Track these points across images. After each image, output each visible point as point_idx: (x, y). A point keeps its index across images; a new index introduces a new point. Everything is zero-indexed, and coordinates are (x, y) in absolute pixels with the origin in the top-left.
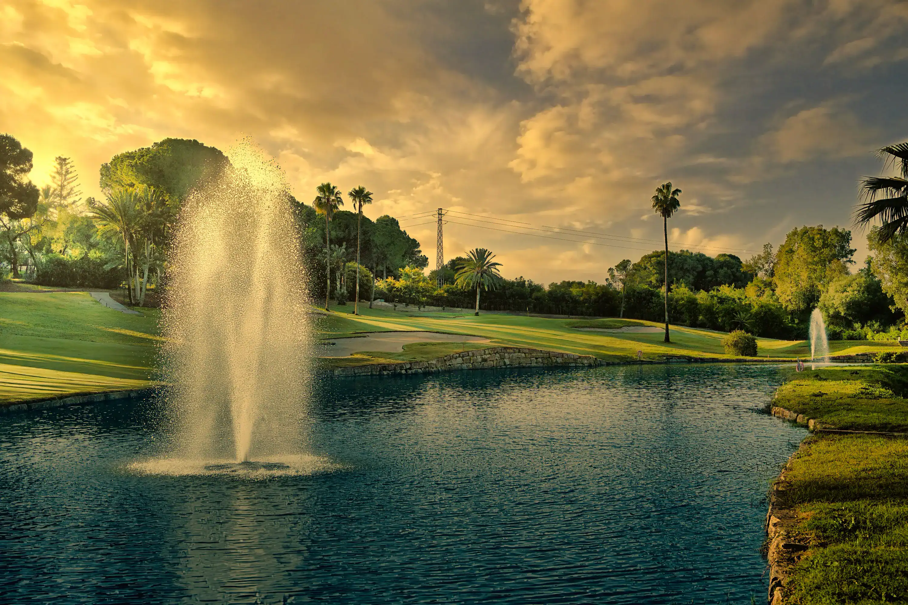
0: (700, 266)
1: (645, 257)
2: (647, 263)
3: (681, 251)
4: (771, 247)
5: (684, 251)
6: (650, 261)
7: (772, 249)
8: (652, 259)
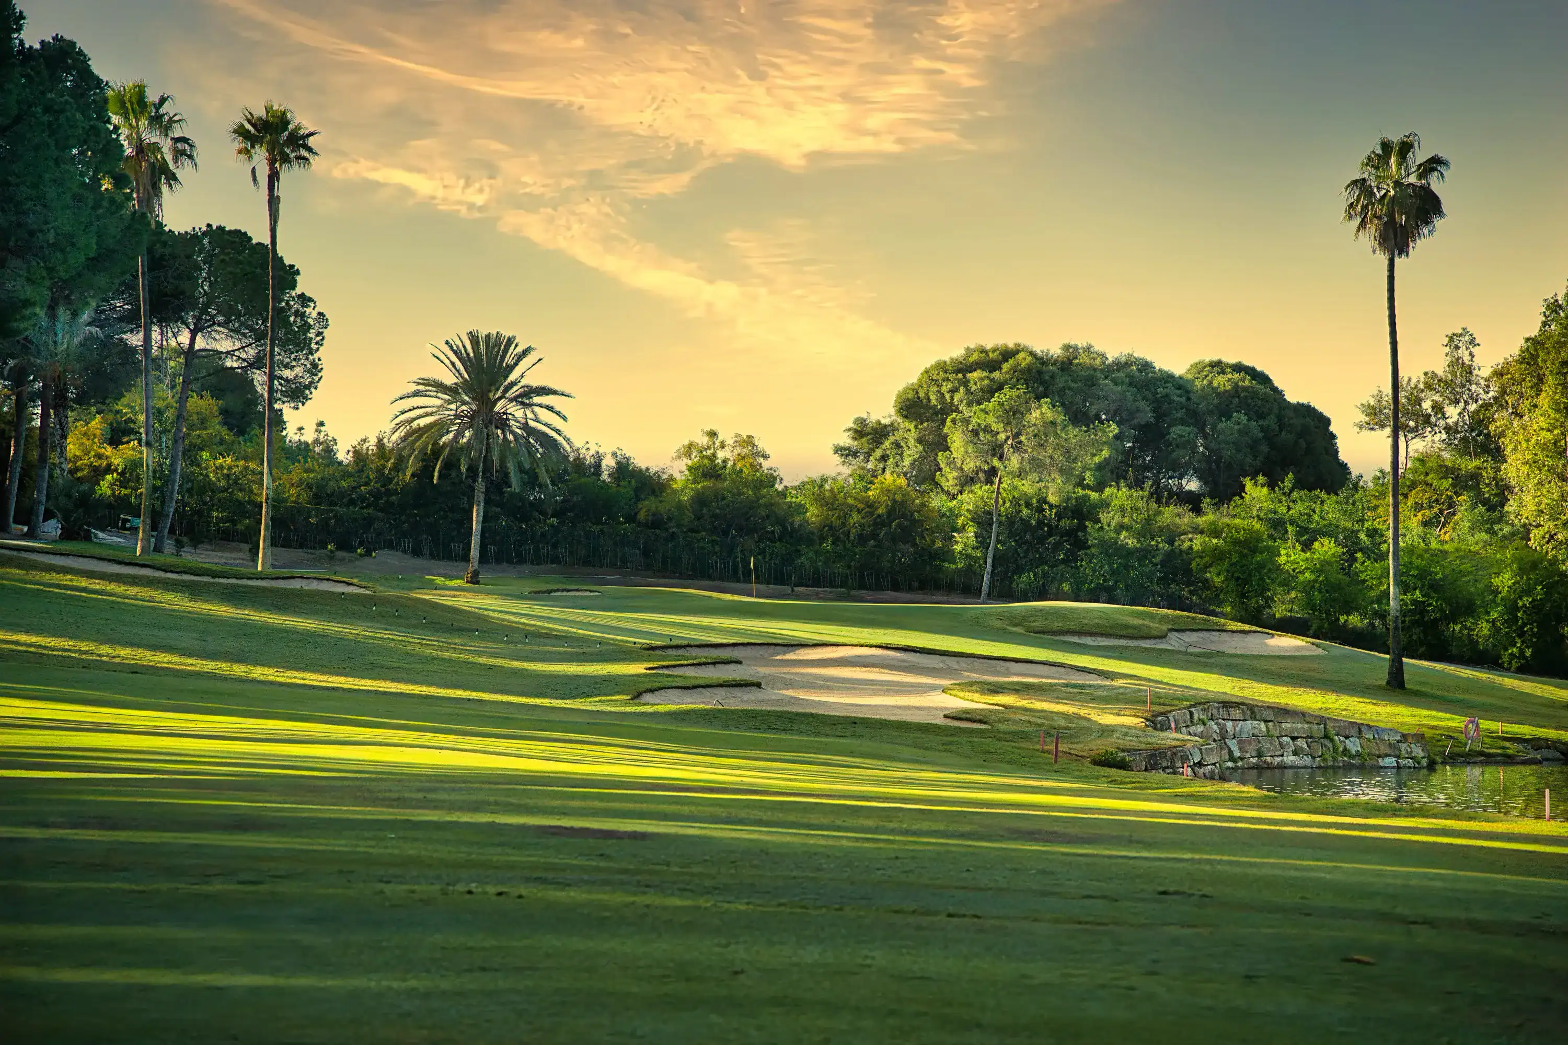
0: (1142, 404)
1: (942, 367)
2: (953, 391)
3: (1067, 347)
4: (1472, 342)
5: (1076, 348)
6: (965, 383)
7: (1475, 350)
8: (974, 376)
